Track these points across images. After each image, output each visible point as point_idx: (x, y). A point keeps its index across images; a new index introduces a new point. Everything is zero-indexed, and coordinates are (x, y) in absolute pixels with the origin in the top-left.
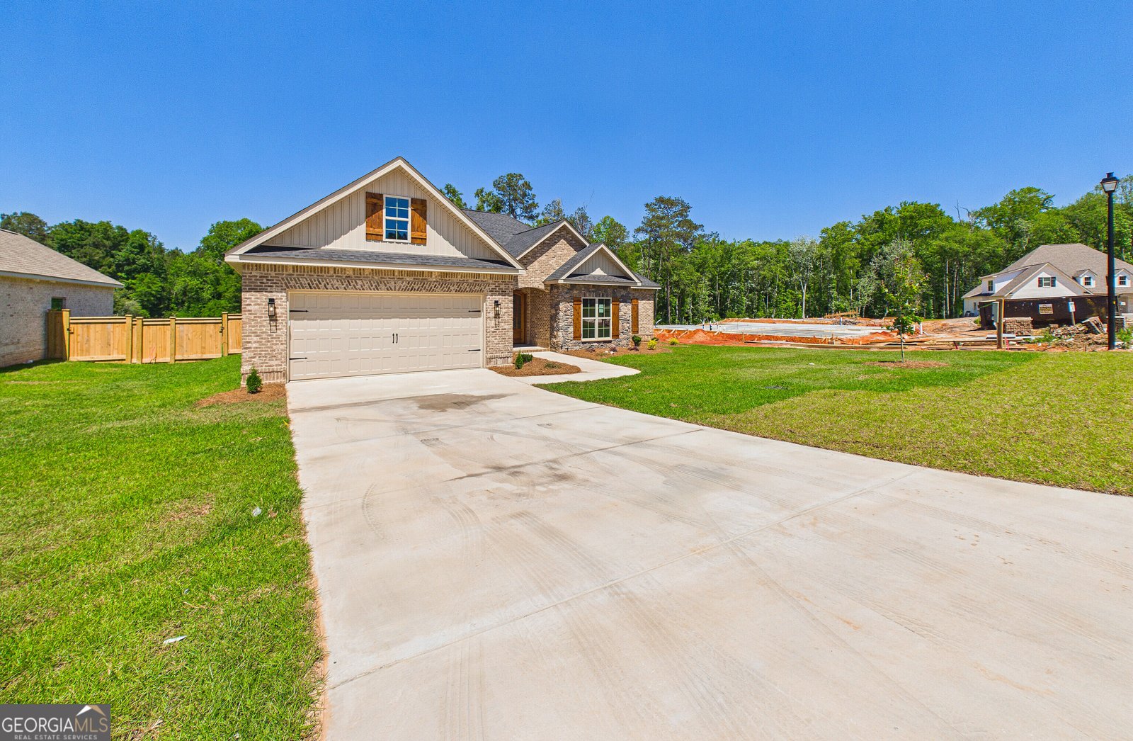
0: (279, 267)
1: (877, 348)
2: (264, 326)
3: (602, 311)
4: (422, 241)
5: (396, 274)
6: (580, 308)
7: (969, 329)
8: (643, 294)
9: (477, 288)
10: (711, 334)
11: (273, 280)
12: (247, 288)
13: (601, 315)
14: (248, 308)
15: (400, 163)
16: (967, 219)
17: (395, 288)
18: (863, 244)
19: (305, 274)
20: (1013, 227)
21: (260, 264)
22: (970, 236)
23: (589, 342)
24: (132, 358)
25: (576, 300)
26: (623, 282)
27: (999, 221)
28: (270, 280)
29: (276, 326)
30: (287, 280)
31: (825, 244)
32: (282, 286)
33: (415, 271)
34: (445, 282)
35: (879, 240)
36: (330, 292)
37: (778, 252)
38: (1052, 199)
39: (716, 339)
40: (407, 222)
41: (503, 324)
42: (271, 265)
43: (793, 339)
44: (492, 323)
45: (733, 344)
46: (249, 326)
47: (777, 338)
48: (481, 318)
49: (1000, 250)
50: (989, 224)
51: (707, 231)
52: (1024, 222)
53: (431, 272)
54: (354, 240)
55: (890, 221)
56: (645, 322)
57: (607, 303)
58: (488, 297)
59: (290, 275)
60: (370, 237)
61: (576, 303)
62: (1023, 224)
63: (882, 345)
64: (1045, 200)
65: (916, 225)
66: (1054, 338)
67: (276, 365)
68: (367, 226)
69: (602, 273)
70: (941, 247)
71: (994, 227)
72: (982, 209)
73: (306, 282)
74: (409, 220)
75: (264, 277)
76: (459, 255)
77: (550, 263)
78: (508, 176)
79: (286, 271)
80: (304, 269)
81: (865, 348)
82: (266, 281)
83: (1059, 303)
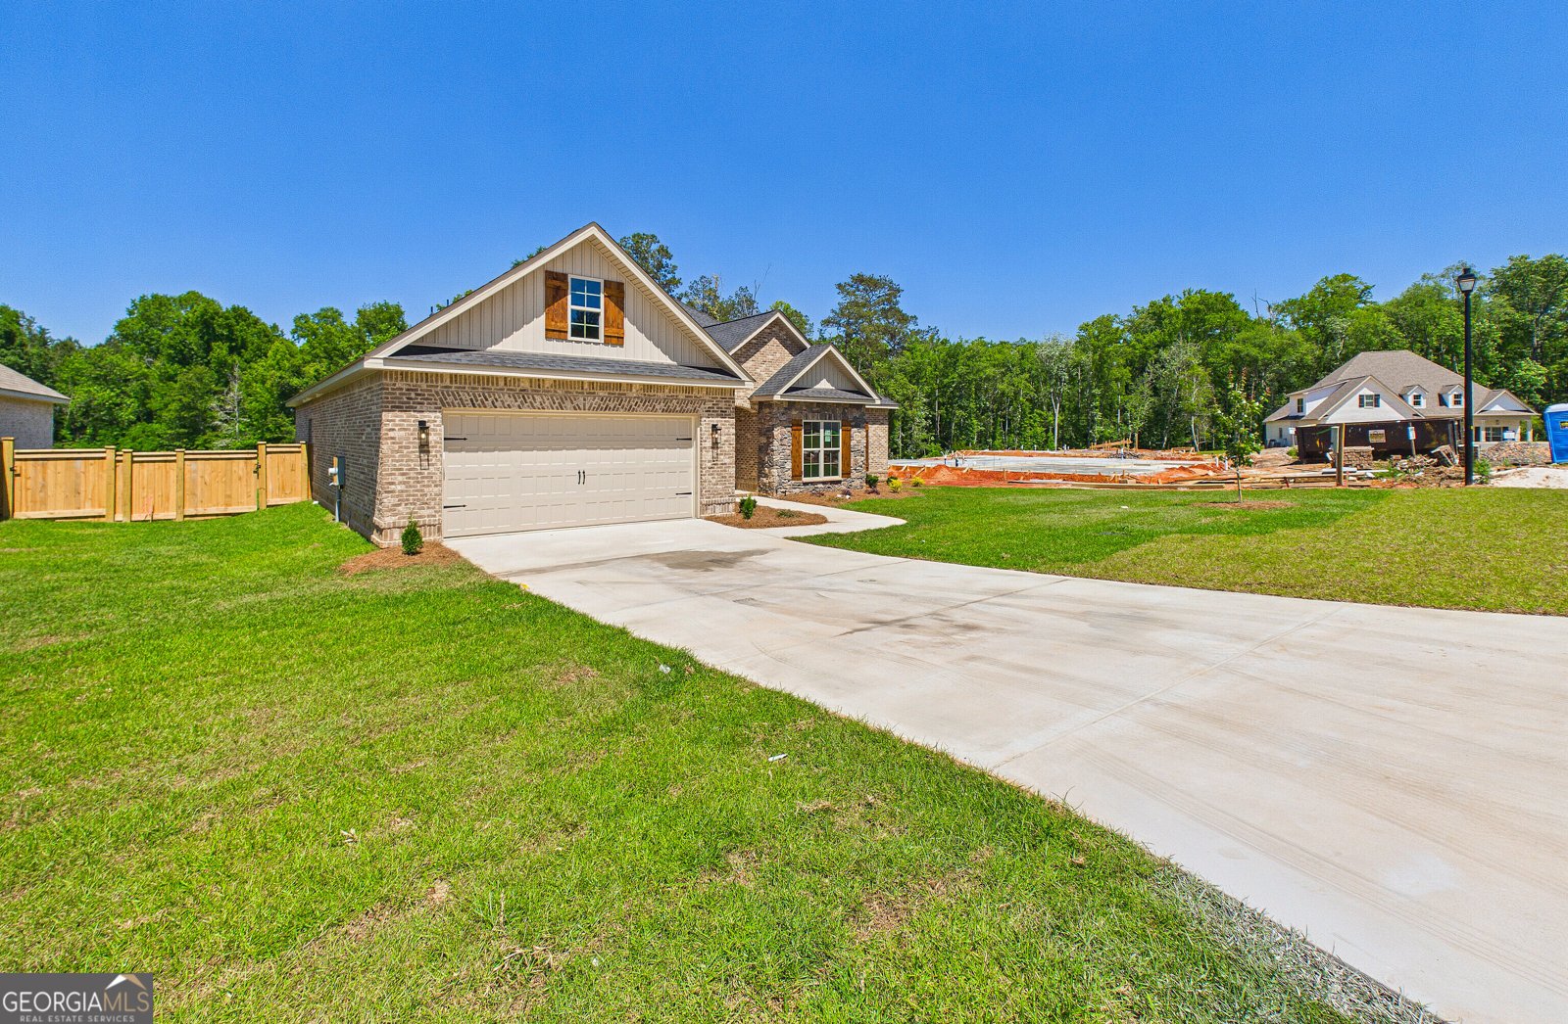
0: (431, 376)
1: (1186, 487)
2: (412, 461)
3: (828, 440)
4: (617, 340)
5: (586, 386)
6: (800, 435)
7: (1282, 463)
8: (875, 416)
9: (690, 407)
10: (959, 472)
11: (424, 395)
12: (390, 405)
13: (827, 445)
14: (391, 434)
15: (593, 231)
16: (1267, 316)
17: (584, 406)
18: (1133, 346)
19: (467, 386)
20: (1324, 326)
21: (407, 372)
22: (1273, 339)
23: (812, 483)
24: (115, 513)
25: (795, 424)
26: (856, 399)
27: (1307, 318)
28: (419, 395)
29: (428, 460)
30: (443, 394)
31: (1082, 345)
32: (436, 404)
33: (610, 383)
34: (648, 398)
35: (1155, 341)
36: (500, 411)
37: (1023, 356)
38: (1371, 291)
39: (966, 479)
40: (598, 314)
41: (722, 457)
42: (422, 373)
43: (1071, 478)
44: (708, 455)
45: (994, 485)
46: (392, 461)
47: (1050, 477)
48: (692, 450)
49: (1309, 359)
50: (1295, 322)
51: (922, 326)
52: (1338, 321)
53: (631, 385)
54: (530, 338)
55: (1170, 316)
56: (877, 455)
57: (834, 428)
58: (703, 419)
59: (446, 387)
60: (552, 333)
61: (795, 428)
62: (1338, 324)
63: (1191, 483)
64: (1363, 291)
65: (1203, 321)
66: (1399, 472)
67: (428, 516)
68: (547, 318)
69: (828, 386)
70: (1237, 352)
71: (1300, 327)
72: (1284, 302)
73: (468, 398)
74: (601, 310)
75: (412, 390)
76: (666, 360)
77: (758, 371)
78: (634, 236)
79: (442, 382)
80: (465, 380)
81: (1170, 487)
82: (412, 396)
83: (1394, 429)
